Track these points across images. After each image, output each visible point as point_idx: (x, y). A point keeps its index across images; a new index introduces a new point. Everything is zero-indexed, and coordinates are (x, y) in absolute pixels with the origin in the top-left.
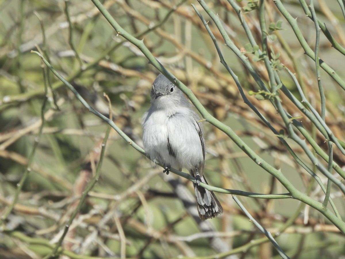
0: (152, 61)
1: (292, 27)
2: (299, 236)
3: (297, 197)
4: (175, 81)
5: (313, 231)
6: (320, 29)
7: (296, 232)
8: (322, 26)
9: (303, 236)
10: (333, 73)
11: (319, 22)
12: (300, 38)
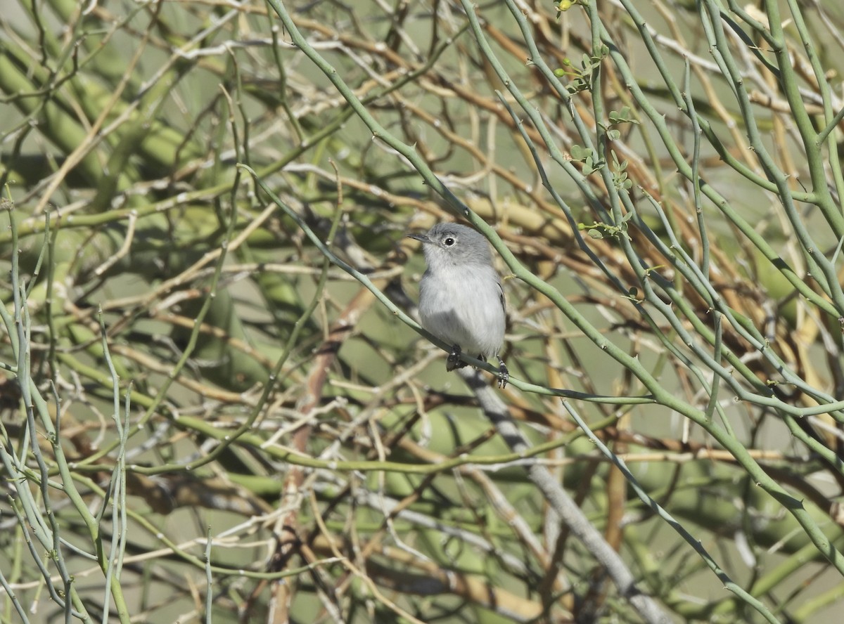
0: (429, 179)
1: (658, 128)
2: (672, 466)
3: (665, 401)
4: (467, 213)
5: (695, 458)
6: (701, 130)
7: (666, 459)
8: (704, 126)
9: (679, 467)
10: (724, 202)
11: (699, 120)
12: (670, 147)
